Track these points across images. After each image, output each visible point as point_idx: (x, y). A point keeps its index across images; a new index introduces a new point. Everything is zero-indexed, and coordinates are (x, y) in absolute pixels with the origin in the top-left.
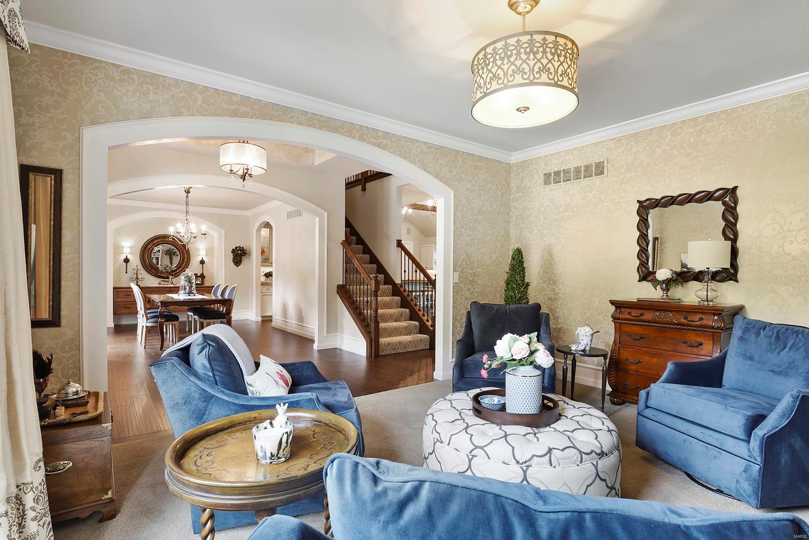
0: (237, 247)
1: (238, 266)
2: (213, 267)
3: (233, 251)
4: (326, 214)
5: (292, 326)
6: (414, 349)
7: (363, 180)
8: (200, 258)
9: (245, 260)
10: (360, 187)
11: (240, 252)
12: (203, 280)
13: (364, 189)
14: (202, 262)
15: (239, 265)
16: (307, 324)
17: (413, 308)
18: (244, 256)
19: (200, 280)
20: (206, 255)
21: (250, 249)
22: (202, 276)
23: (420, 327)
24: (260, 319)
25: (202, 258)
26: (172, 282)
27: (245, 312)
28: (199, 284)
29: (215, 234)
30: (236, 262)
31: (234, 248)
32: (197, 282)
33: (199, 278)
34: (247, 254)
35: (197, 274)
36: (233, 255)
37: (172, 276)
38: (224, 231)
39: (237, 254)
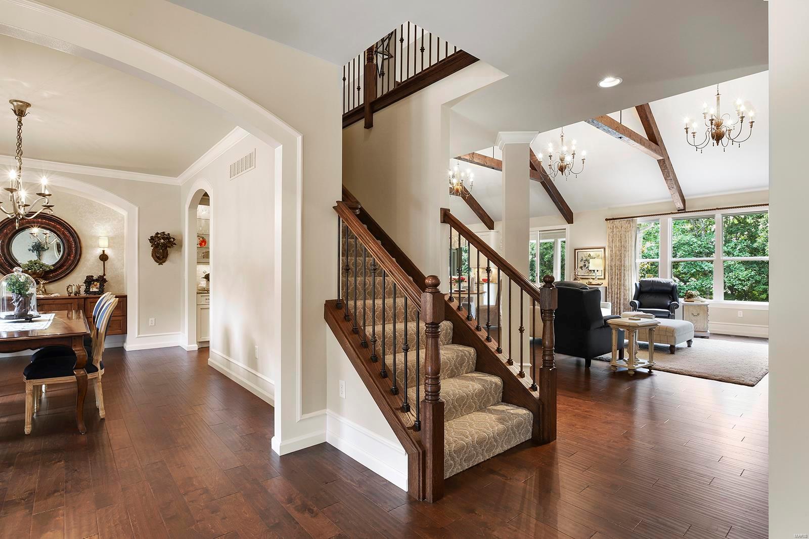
0: (157, 234)
1: (161, 264)
2: (123, 265)
3: (152, 239)
4: (299, 139)
5: (239, 371)
6: (506, 447)
7: (367, 109)
8: (99, 252)
9: (173, 255)
10: (362, 123)
11: (162, 241)
12: (102, 286)
13: (369, 125)
14: (104, 257)
15: (164, 262)
16: (263, 374)
17: (485, 345)
18: (169, 247)
19: (98, 286)
20: (109, 247)
21: (182, 238)
22: (102, 280)
23: (503, 388)
24: (195, 347)
25: (104, 251)
26: (45, 290)
27: (173, 334)
28: (95, 293)
29: (124, 213)
30: (158, 258)
31: (154, 235)
32: (91, 290)
33: (95, 283)
34: (175, 244)
35: (92, 276)
36: (152, 246)
37: (45, 280)
38: (137, 209)
39: (158, 244)
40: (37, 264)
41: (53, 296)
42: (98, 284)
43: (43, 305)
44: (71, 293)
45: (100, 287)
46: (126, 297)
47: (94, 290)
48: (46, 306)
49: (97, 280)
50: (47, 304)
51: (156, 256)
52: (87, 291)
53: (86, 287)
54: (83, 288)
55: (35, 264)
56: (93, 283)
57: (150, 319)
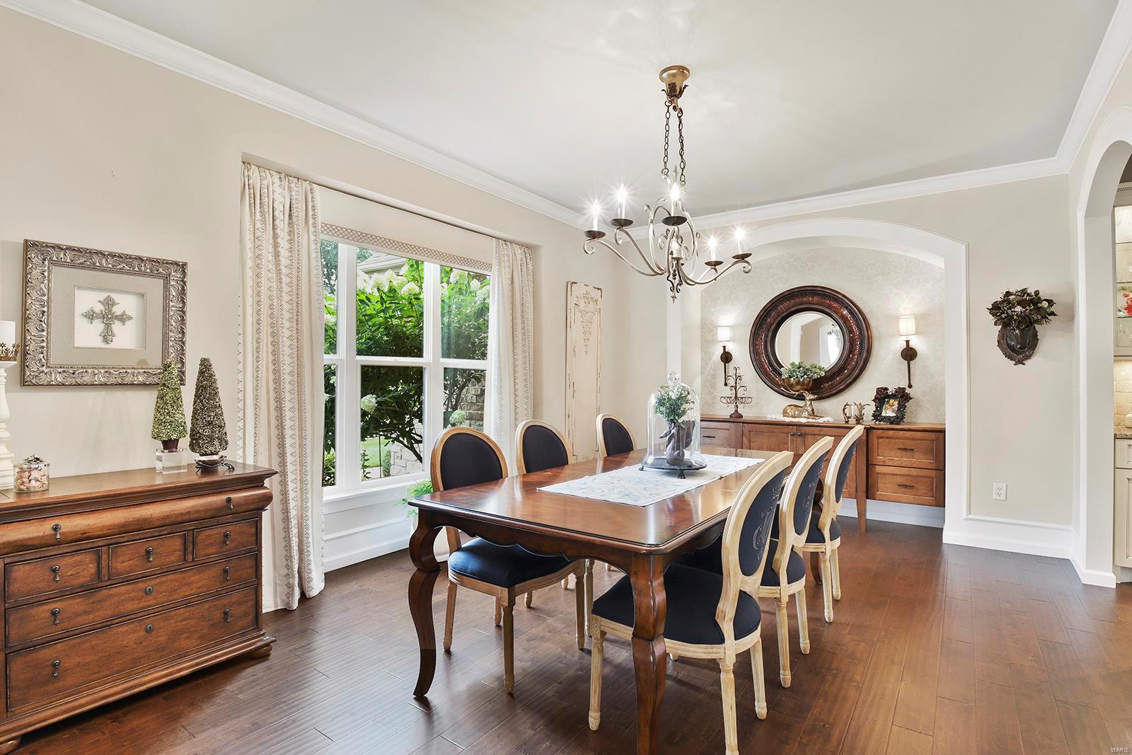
0: (1007, 294)
1: (1020, 362)
2: (944, 367)
3: (996, 309)
8: (901, 343)
9: (1048, 336)
11: (1018, 309)
12: (902, 407)
14: (909, 354)
15: (1029, 357)
18: (1037, 322)
19: (896, 407)
20: (917, 333)
22: (903, 396)
25: (908, 342)
26: (813, 410)
27: (1057, 529)
28: (888, 419)
29: (939, 263)
30: (1012, 349)
31: (999, 297)
32: (883, 414)
33: (892, 401)
34: (1053, 314)
35: (886, 389)
36: (996, 324)
37: (813, 394)
38: (963, 247)
39: (1010, 318)
40: (801, 369)
41: (821, 420)
42: (896, 403)
43: (806, 434)
44: (848, 418)
45: (899, 409)
46: (943, 431)
47: (887, 415)
48: (810, 437)
49: (894, 396)
50: (811, 435)
51: (1009, 345)
52: (877, 416)
53: (877, 408)
54: (870, 410)
55: (799, 368)
56: (888, 402)
57: (995, 485)
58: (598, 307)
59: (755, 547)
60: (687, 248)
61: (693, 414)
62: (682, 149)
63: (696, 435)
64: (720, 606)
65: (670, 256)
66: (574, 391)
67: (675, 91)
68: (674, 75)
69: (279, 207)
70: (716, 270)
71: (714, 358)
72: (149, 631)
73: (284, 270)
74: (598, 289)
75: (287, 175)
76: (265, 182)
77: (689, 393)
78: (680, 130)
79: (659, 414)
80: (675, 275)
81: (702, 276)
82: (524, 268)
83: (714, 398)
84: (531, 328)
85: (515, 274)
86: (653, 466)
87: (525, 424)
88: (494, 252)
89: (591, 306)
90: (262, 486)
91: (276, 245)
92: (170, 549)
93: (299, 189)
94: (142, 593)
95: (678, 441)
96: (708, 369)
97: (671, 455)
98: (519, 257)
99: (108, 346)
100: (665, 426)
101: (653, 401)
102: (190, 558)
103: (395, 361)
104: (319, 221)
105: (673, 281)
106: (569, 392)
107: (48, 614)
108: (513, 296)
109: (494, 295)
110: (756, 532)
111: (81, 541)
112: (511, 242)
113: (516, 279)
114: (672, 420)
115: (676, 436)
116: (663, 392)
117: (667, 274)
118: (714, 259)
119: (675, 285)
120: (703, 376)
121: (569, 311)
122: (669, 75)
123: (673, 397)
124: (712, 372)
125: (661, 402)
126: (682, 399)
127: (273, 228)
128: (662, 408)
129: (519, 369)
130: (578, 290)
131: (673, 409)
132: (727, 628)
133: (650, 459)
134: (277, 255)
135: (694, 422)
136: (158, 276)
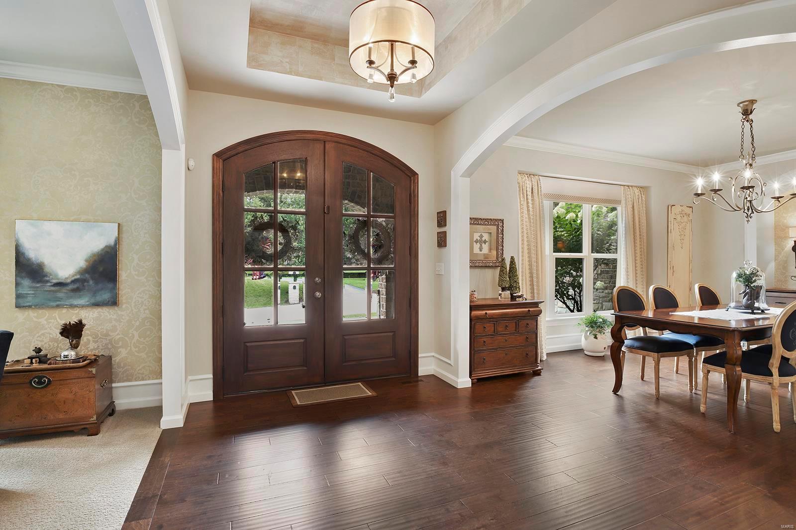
58: (690, 219)
59: (791, 337)
60: (756, 193)
61: (761, 282)
62: (753, 140)
63: (763, 293)
64: (771, 361)
65: (745, 200)
66: (673, 271)
67: (747, 112)
68: (747, 105)
69: (528, 189)
70: (779, 201)
71: (786, 249)
72: (506, 354)
73: (532, 217)
74: (690, 207)
75: (530, 175)
76: (523, 180)
77: (758, 271)
78: (751, 131)
79: (739, 282)
80: (748, 209)
81: (769, 206)
82: (640, 200)
83: (786, 277)
84: (645, 234)
85: (635, 204)
86: (736, 308)
87: (654, 287)
88: (622, 193)
89: (685, 219)
90: (538, 307)
91: (528, 207)
92: (512, 326)
93: (535, 179)
94: (504, 341)
95: (751, 296)
96: (780, 257)
97: (746, 303)
98: (637, 194)
99: (481, 252)
100: (743, 288)
101: (734, 275)
102: (517, 331)
103: (570, 255)
104: (543, 192)
105: (747, 212)
106: (670, 272)
107: (483, 342)
108: (634, 217)
109: (621, 217)
110: (791, 331)
111: (492, 318)
112: (632, 186)
113: (636, 208)
114: (747, 285)
115: (750, 294)
116: (741, 271)
117: (743, 210)
118: (777, 195)
119: (749, 214)
120: (776, 261)
121: (669, 223)
122: (744, 105)
123: (748, 273)
124: (785, 259)
125: (740, 276)
126: (754, 274)
127: (527, 200)
128: (740, 279)
129: (638, 258)
130: (676, 210)
131: (748, 279)
132: (775, 371)
133: (733, 304)
134: (528, 210)
135: (761, 287)
136: (495, 225)
